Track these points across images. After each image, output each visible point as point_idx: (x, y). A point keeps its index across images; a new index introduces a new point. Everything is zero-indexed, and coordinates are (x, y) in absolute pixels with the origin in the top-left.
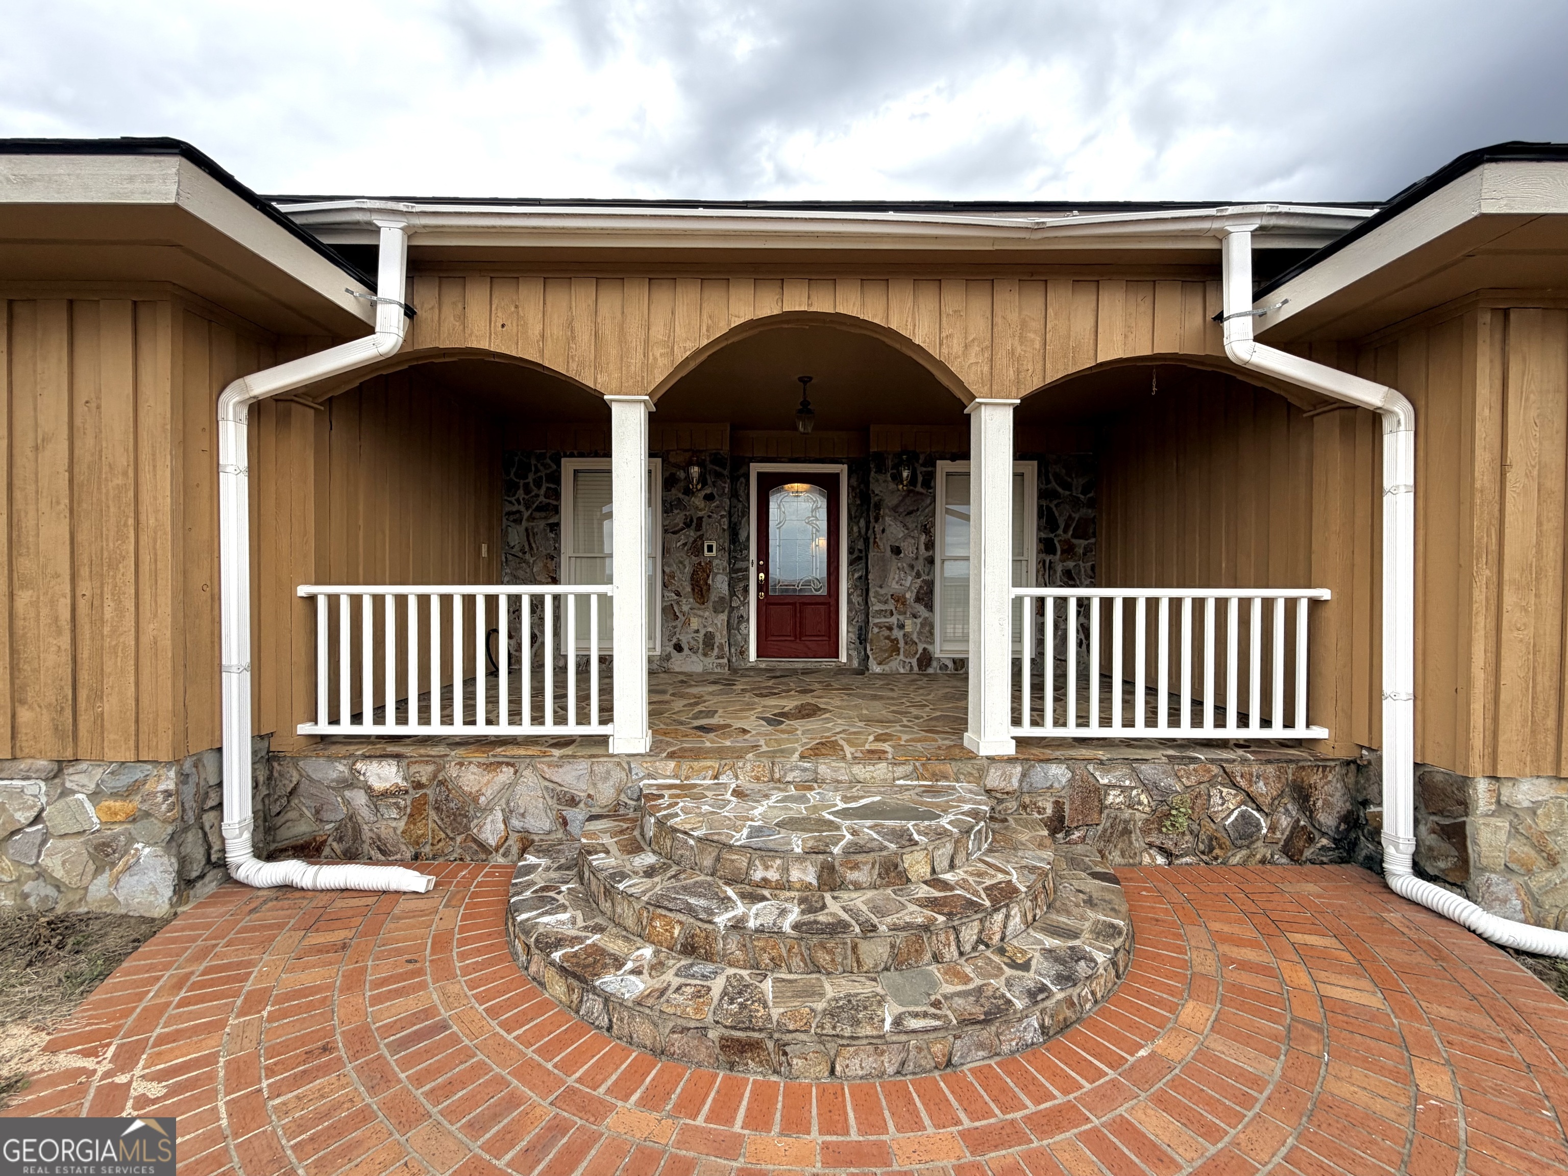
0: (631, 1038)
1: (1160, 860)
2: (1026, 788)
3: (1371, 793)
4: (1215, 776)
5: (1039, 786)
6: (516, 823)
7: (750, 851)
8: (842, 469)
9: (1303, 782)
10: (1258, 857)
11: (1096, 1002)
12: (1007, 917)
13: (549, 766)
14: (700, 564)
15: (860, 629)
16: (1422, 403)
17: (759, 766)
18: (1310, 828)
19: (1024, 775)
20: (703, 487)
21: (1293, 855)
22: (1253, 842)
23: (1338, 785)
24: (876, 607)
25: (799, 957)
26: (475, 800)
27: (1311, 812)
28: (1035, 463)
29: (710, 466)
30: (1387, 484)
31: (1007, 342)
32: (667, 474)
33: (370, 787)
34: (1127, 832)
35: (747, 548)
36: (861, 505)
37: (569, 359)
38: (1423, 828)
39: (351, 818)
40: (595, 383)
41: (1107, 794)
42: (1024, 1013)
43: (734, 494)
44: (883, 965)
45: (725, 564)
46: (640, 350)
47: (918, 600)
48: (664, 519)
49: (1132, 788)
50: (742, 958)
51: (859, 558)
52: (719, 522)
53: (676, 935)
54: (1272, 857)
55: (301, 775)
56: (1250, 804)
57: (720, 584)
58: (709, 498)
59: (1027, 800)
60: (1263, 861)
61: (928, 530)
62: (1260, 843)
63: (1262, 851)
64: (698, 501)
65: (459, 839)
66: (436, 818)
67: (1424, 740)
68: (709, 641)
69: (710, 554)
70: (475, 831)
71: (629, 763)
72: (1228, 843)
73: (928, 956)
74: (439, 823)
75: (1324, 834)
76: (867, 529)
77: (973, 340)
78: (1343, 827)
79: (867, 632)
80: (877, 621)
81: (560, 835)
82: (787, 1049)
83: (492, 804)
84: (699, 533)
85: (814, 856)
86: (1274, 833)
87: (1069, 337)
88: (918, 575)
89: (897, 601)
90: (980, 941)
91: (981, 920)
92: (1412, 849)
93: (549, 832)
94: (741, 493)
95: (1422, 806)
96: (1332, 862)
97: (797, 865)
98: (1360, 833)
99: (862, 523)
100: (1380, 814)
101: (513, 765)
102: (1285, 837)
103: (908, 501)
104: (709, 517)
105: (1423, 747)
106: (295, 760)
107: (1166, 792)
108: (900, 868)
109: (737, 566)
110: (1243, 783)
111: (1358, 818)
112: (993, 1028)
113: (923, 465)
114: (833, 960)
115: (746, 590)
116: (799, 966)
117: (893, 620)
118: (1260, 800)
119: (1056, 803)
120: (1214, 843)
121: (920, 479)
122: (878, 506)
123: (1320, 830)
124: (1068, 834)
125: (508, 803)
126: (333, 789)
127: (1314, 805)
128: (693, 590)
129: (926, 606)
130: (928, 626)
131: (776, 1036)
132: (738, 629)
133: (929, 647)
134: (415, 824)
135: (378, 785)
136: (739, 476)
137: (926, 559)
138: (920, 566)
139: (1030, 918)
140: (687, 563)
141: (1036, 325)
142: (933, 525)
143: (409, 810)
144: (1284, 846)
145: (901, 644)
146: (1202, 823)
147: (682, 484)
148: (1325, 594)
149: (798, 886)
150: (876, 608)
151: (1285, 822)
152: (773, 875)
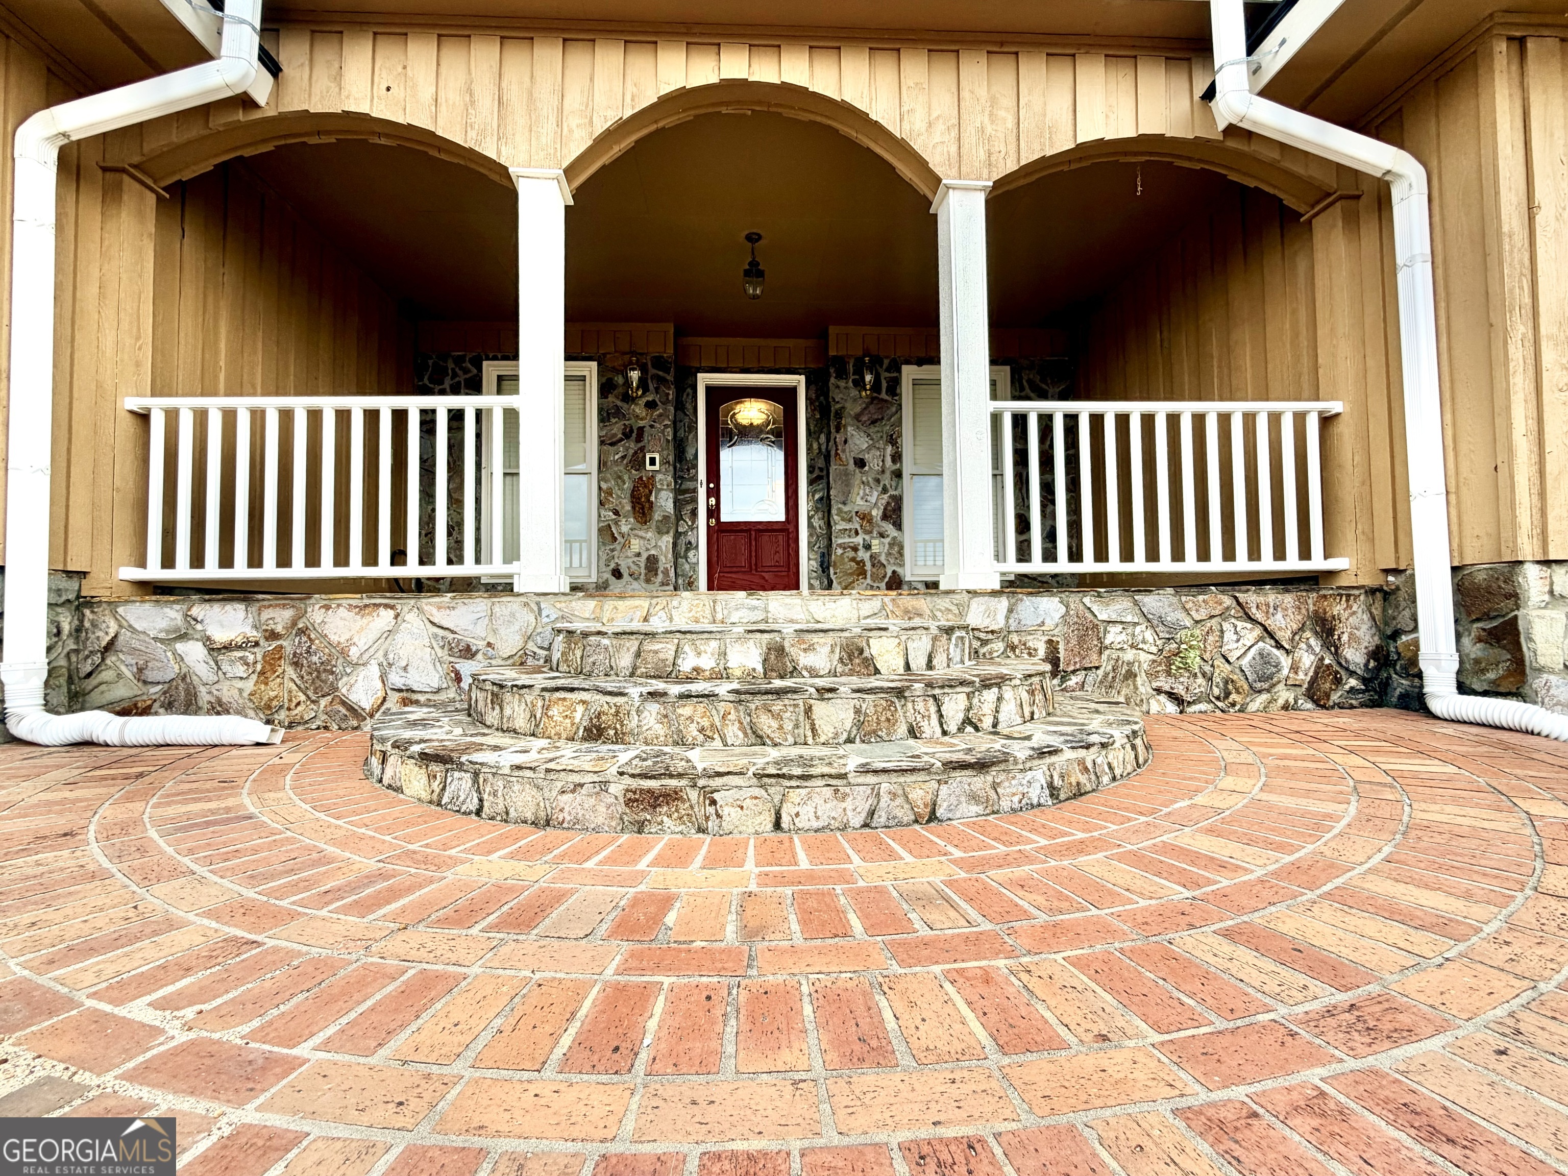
0: (507, 813)
1: (1171, 708)
2: (1013, 626)
3: (1403, 620)
4: (1228, 608)
5: (1029, 623)
6: (395, 679)
7: (678, 635)
8: (798, 381)
9: (1325, 613)
10: (1281, 702)
11: (1114, 779)
12: (1000, 699)
13: (439, 608)
14: (641, 478)
15: (823, 555)
16: (1434, 163)
17: (697, 606)
18: (1336, 667)
19: (1010, 611)
20: (644, 393)
21: (1319, 700)
22: (1274, 685)
23: (1365, 617)
24: (839, 525)
25: (737, 724)
26: (344, 653)
27: (1337, 648)
28: (1008, 368)
29: (652, 371)
30: (1400, 260)
31: (975, 118)
32: (604, 380)
33: (209, 639)
34: (1131, 675)
35: (695, 466)
36: (821, 418)
37: (467, 126)
38: (1466, 641)
39: (184, 678)
40: (499, 153)
41: (1106, 631)
42: (1028, 765)
43: (680, 406)
44: (845, 736)
45: (670, 478)
46: (553, 119)
47: (885, 517)
48: (600, 429)
49: (1136, 624)
50: (662, 733)
51: (819, 478)
52: (663, 432)
53: (577, 720)
54: (1296, 702)
55: (121, 626)
56: (1268, 640)
57: (665, 502)
58: (651, 405)
59: (1015, 639)
60: (1286, 707)
61: (893, 440)
62: (1281, 686)
63: (1284, 695)
64: (639, 409)
65: (323, 702)
66: (294, 677)
67: (1460, 539)
68: (652, 564)
69: (653, 468)
70: (344, 691)
71: (538, 604)
72: (1246, 687)
73: (902, 729)
74: (298, 682)
75: (1352, 673)
76: (828, 441)
77: (938, 118)
78: (1372, 664)
79: (830, 555)
80: (840, 541)
81: (452, 694)
82: (716, 796)
83: (366, 657)
84: (640, 445)
85: (758, 635)
86: (1296, 673)
87: (1045, 115)
88: (885, 490)
89: (863, 519)
90: (967, 721)
91: (968, 695)
92: (1456, 666)
93: (439, 691)
94: (689, 406)
95: (1464, 616)
96: (1362, 705)
97: (737, 646)
98: (1392, 672)
99: (823, 438)
100: (1416, 643)
101: (392, 607)
102: (1308, 679)
103: (872, 408)
104: (652, 426)
105: (1460, 546)
106: (113, 605)
107: (1173, 628)
108: (866, 654)
109: (683, 487)
110: (1259, 616)
111: (1388, 655)
112: (989, 778)
113: (888, 370)
114: (781, 727)
115: (694, 513)
116: (737, 736)
117: (859, 540)
118: (1279, 635)
119: (1050, 642)
120: (1230, 687)
121: (884, 385)
122: (839, 415)
123: (1347, 669)
124: (1064, 679)
125: (386, 655)
126: (162, 641)
127: (1339, 639)
128: (634, 508)
129: (894, 524)
130: (897, 548)
131: (701, 782)
132: (686, 558)
133: (899, 570)
134: (266, 684)
135: (220, 636)
136: (686, 386)
137: (893, 472)
138: (886, 480)
139: (1027, 715)
140: (626, 477)
141: (1008, 101)
142: (900, 435)
143: (259, 667)
144: (1308, 690)
145: (868, 566)
146: (1216, 663)
147: (620, 390)
148: (1335, 407)
149: (738, 673)
150: (838, 527)
151: (1307, 661)
152: (707, 663)
